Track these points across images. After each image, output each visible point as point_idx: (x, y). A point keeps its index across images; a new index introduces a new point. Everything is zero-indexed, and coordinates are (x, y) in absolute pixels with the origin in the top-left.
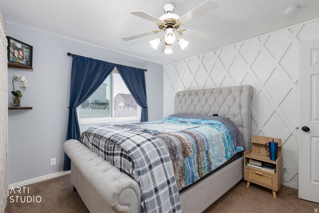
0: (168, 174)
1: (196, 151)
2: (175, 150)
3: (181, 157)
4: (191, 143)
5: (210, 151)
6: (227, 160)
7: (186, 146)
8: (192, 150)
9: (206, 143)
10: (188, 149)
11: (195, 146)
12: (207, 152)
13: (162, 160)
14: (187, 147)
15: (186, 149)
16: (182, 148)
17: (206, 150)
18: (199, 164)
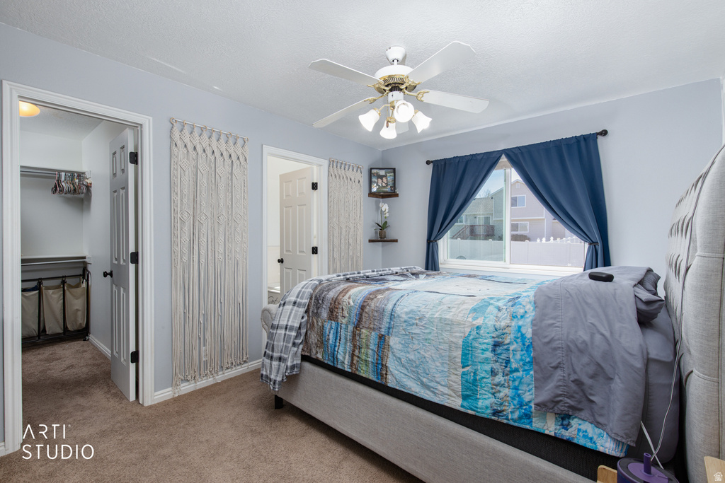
0: (291, 320)
1: (354, 320)
2: (320, 302)
3: (325, 314)
4: (349, 304)
5: (394, 341)
6: (462, 406)
7: (339, 304)
8: (347, 315)
9: (388, 320)
10: (340, 311)
11: (355, 312)
12: (382, 338)
13: (295, 303)
14: (341, 307)
15: (337, 308)
16: (331, 304)
17: (383, 333)
18: (355, 346)
